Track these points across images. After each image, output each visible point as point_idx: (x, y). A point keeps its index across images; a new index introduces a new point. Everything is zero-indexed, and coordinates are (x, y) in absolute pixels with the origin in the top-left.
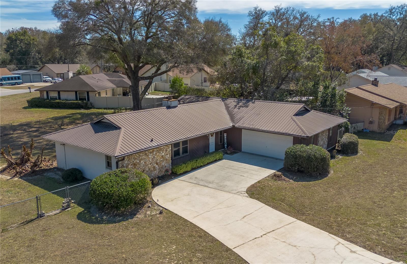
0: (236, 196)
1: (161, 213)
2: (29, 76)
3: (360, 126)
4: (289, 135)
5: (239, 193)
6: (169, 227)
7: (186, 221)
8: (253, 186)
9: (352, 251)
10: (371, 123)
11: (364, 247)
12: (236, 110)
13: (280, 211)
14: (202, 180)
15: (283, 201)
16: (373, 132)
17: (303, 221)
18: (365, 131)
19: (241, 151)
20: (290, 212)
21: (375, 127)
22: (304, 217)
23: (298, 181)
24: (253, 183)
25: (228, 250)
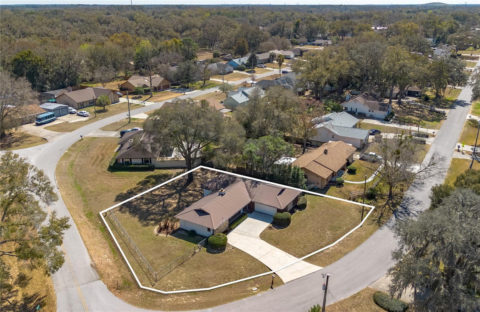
0: (256, 239)
1: (233, 248)
2: (58, 111)
3: (312, 186)
4: (275, 208)
5: (257, 237)
6: (238, 254)
7: (242, 251)
8: (262, 233)
9: (290, 257)
10: (318, 184)
11: (293, 256)
12: (251, 189)
13: (271, 244)
14: (242, 232)
15: (272, 240)
16: (318, 188)
17: (278, 248)
18: (315, 188)
19: (254, 210)
20: (274, 244)
21: (319, 186)
22: (278, 246)
23: (278, 229)
24: (261, 232)
25: (257, 259)
